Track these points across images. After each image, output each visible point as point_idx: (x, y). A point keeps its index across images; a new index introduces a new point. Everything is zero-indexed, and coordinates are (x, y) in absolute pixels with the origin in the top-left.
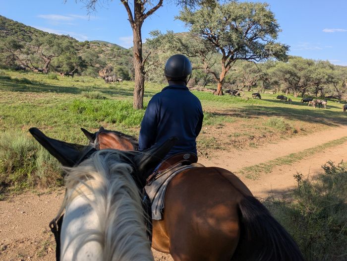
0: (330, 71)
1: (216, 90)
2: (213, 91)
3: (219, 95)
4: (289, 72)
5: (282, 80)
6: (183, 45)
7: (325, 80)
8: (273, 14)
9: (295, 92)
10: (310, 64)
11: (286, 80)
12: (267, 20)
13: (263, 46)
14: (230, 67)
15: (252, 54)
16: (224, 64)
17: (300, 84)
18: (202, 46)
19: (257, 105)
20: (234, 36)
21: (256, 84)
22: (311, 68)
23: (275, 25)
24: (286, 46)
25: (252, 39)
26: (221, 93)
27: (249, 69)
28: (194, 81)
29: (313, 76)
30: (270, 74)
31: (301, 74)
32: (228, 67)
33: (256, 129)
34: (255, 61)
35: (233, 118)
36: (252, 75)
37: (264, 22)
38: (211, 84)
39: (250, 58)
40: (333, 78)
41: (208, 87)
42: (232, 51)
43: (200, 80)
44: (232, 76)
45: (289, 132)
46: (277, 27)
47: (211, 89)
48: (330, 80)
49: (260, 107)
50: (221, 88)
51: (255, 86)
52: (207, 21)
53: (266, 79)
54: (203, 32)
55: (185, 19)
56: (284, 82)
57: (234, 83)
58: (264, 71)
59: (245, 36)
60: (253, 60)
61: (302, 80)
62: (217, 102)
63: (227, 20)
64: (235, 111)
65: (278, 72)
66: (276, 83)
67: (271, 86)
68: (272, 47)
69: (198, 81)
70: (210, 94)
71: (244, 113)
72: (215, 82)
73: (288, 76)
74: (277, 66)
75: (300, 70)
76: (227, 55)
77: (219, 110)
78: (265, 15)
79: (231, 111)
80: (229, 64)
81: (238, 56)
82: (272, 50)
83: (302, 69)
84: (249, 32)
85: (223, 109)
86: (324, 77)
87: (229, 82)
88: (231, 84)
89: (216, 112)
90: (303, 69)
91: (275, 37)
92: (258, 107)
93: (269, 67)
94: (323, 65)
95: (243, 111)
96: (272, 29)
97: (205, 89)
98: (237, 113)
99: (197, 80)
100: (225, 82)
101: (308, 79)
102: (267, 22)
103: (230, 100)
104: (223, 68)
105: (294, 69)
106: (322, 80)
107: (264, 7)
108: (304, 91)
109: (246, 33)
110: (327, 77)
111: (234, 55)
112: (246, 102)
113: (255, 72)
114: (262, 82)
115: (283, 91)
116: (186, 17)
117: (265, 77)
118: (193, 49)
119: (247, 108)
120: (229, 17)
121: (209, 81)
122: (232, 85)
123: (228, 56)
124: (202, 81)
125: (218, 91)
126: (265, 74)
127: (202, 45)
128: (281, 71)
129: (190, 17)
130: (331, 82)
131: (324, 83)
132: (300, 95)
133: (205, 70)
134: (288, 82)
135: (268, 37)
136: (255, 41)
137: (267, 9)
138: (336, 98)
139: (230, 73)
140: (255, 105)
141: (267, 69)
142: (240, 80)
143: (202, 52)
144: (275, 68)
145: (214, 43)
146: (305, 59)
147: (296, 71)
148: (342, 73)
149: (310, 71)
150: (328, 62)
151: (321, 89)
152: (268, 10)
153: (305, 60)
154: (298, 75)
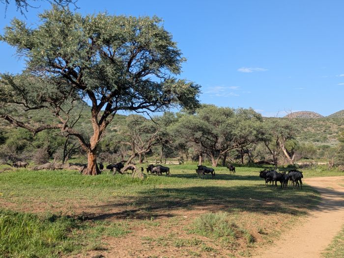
0: (257, 124)
1: (86, 166)
2: (80, 169)
3: (91, 173)
4: (200, 129)
5: (190, 141)
6: (15, 87)
7: (254, 138)
8: (169, 35)
9: (213, 159)
10: (228, 114)
11: (197, 141)
12: (160, 43)
13: (159, 86)
14: (107, 124)
15: (141, 100)
16: (96, 118)
17: (219, 146)
18: (52, 89)
19: (162, 186)
20: (109, 70)
21: (151, 150)
22: (230, 120)
23: (173, 51)
24: (194, 85)
25: (139, 75)
26: (94, 170)
27: (137, 127)
28: (46, 152)
29: (236, 133)
30: (171, 133)
31: (217, 130)
32: (104, 124)
33: (178, 246)
34: (149, 111)
35: (124, 223)
36: (144, 137)
37: (157, 47)
38: (77, 156)
39: (139, 107)
40: (263, 134)
41: (72, 161)
42: (107, 95)
43: (57, 151)
44: (111, 140)
45: (241, 241)
46: (178, 54)
47: (76, 164)
48: (260, 136)
49: (168, 190)
50: (94, 161)
51: (150, 153)
52: (57, 43)
53: (167, 142)
54: (51, 64)
55: (17, 41)
56: (193, 143)
57: (115, 152)
58: (162, 129)
59: (128, 71)
60: (144, 109)
61: (220, 140)
62: (89, 189)
63: (93, 43)
64: (124, 204)
65: (183, 130)
66: (182, 147)
67: (175, 152)
68: (173, 86)
69: (54, 152)
70: (75, 173)
71: (143, 206)
72: (84, 152)
73: (198, 134)
74: (180, 120)
75: (214, 124)
76: (99, 102)
77: (92, 207)
78: (156, 35)
79: (116, 205)
80: (104, 118)
81: (118, 104)
82: (175, 92)
83: (217, 123)
84: (133, 63)
85: (100, 204)
86: (251, 132)
87: (108, 150)
88: (111, 153)
89: (87, 211)
90: (219, 122)
91: (177, 70)
92: (164, 190)
93: (168, 122)
94: (245, 114)
95: (139, 203)
96: (170, 58)
97: (66, 166)
98: (129, 208)
99: (51, 150)
100: (101, 151)
101: (228, 137)
102: (161, 45)
103: (113, 182)
104: (94, 126)
105: (206, 123)
106: (249, 138)
107: (154, 23)
108: (226, 155)
109: (129, 66)
110: (255, 132)
111: (112, 102)
112: (142, 182)
113: (147, 131)
114: (159, 148)
115: (193, 159)
116: (18, 37)
117: (164, 139)
118: (35, 94)
119: (146, 195)
120: (98, 37)
121: (73, 151)
122: (114, 155)
123: (102, 105)
124: (60, 152)
125: (89, 167)
126: (164, 134)
127: (52, 86)
128: (188, 127)
129: (26, 38)
130: (262, 140)
131: (253, 142)
132: (219, 163)
133: (62, 130)
134: (200, 144)
135: (165, 71)
136: (144, 78)
137: (159, 25)
138: (269, 164)
139: (107, 135)
140: (158, 187)
141: (166, 125)
142: (125, 145)
143: (52, 99)
144: (178, 124)
145: (73, 82)
146: (219, 107)
147: (210, 126)
148: (273, 125)
149: (230, 125)
150: (252, 111)
151: (247, 152)
152: (160, 28)
153: (219, 109)
154: (214, 132)
